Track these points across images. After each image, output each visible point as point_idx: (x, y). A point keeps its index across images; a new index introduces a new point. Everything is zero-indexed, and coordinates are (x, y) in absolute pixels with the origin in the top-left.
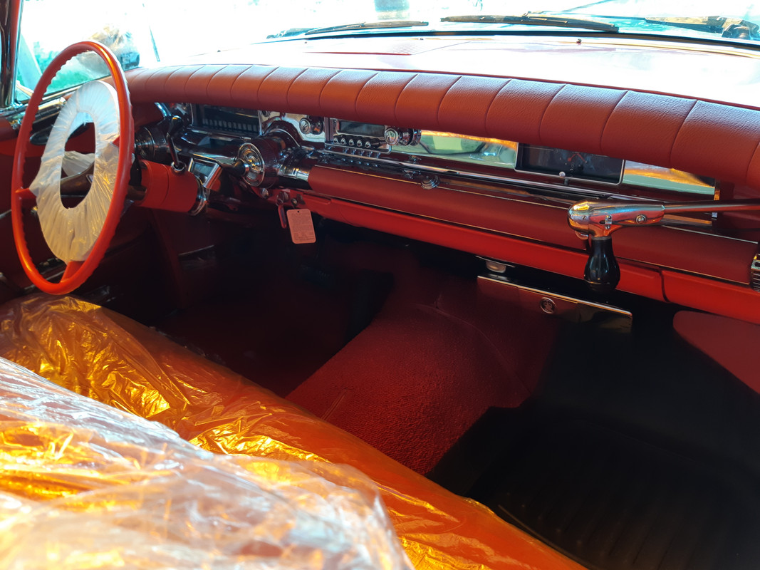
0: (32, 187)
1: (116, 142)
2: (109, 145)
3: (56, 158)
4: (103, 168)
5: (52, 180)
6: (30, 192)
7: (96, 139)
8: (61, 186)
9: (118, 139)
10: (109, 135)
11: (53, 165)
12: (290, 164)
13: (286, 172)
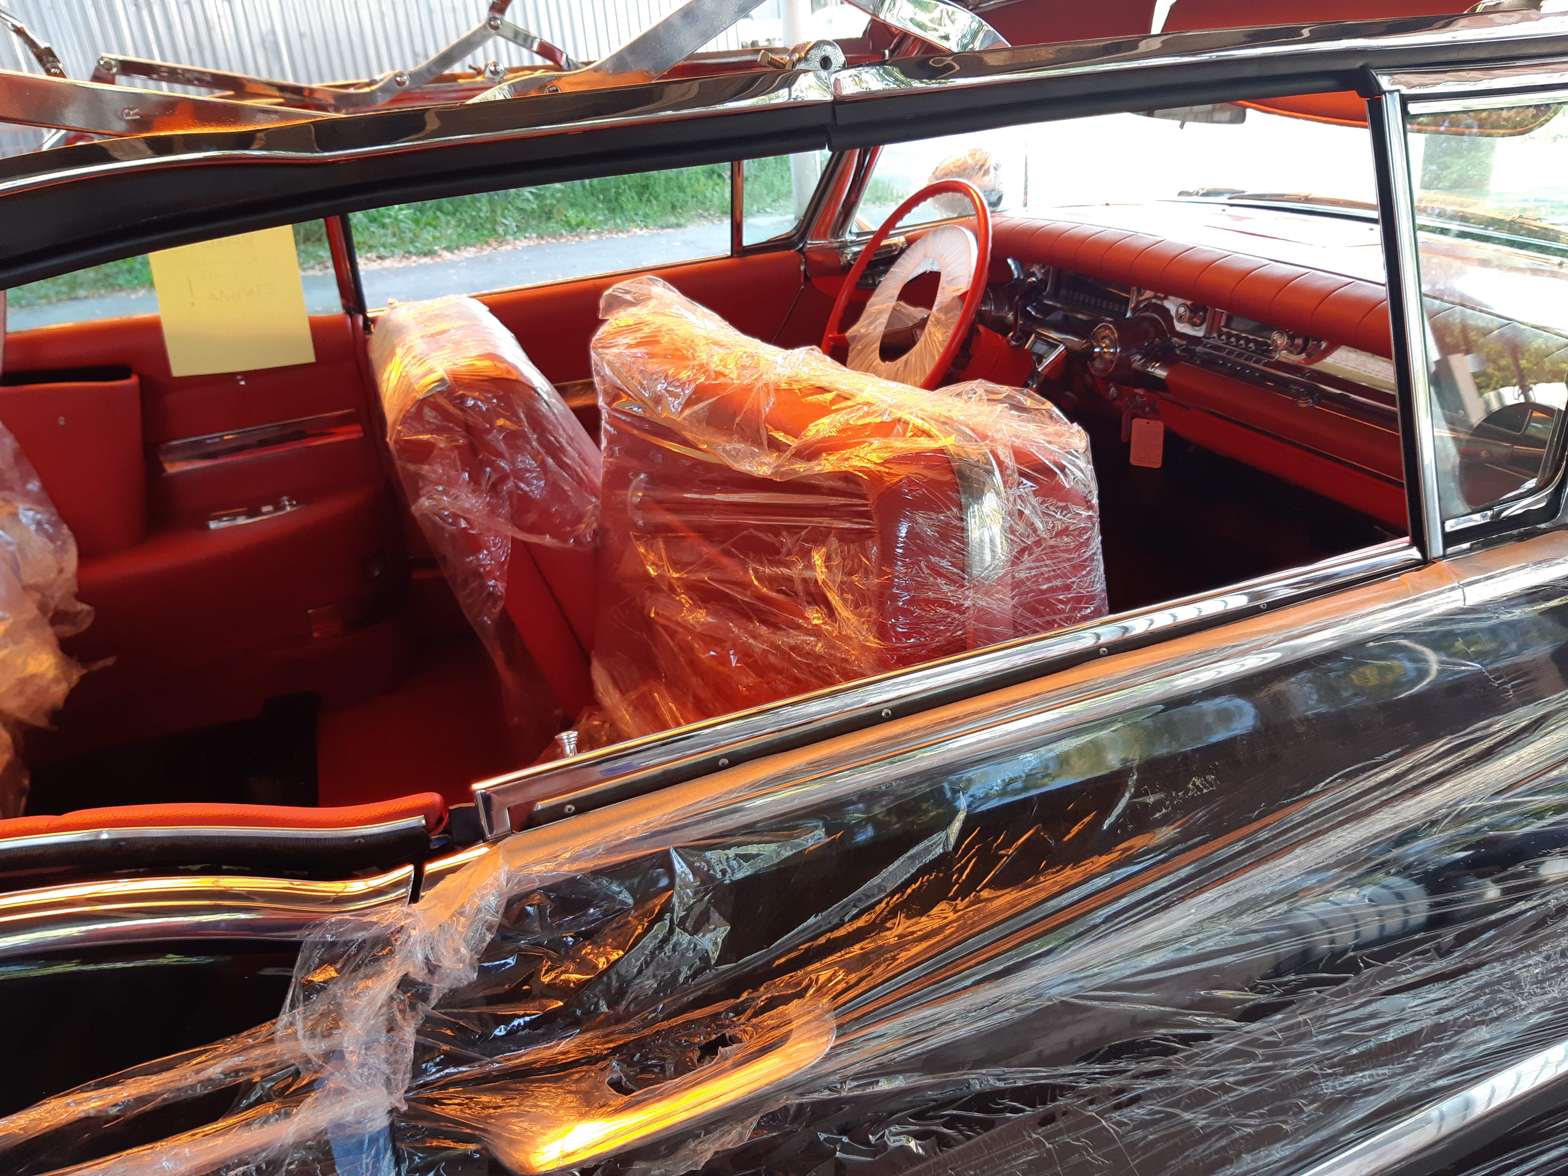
0: (851, 332)
1: (962, 297)
2: (954, 298)
3: (885, 306)
4: (938, 322)
5: (875, 328)
6: (844, 338)
7: (940, 290)
8: (885, 336)
9: (965, 293)
10: (954, 288)
11: (880, 312)
12: (1151, 357)
13: (1145, 365)
